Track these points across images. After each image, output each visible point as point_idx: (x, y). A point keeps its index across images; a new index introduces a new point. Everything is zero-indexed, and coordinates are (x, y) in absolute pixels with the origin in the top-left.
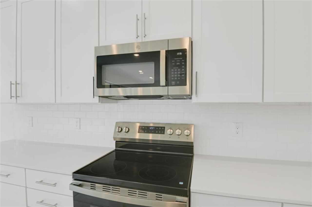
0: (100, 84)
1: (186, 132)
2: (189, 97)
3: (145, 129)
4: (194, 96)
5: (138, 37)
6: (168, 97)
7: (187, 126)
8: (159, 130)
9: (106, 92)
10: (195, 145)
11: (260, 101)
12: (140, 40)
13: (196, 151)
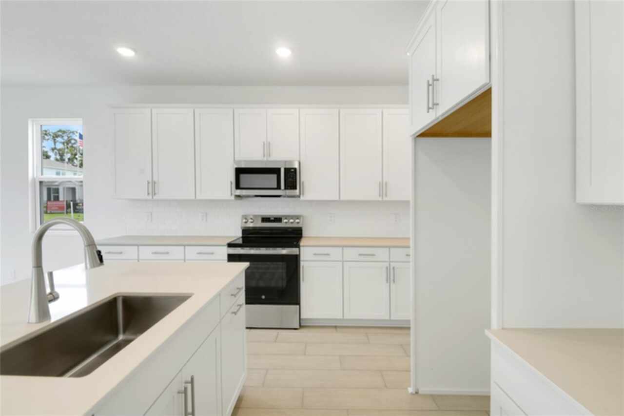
0: (238, 187)
1: (297, 221)
2: (299, 197)
3: (265, 219)
4: (301, 196)
5: (264, 156)
6: (285, 196)
7: (298, 217)
8: (278, 220)
9: (239, 192)
10: (304, 229)
11: (337, 199)
12: (265, 159)
13: (305, 233)
